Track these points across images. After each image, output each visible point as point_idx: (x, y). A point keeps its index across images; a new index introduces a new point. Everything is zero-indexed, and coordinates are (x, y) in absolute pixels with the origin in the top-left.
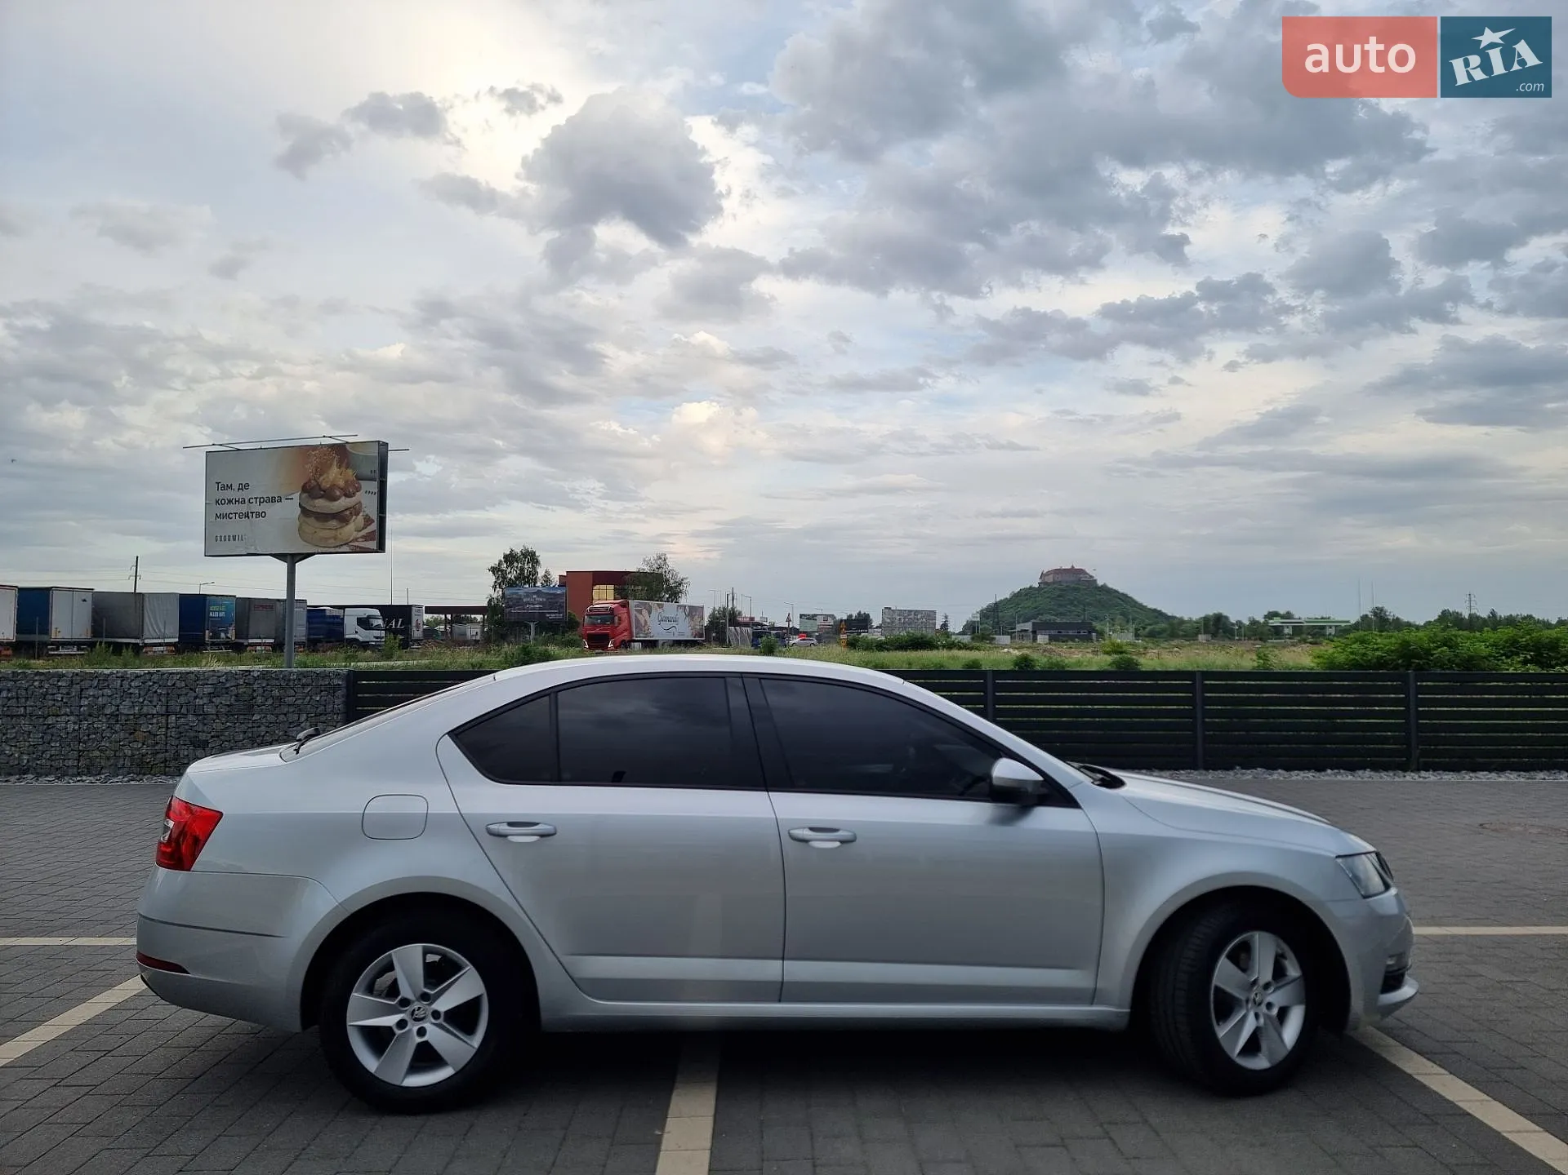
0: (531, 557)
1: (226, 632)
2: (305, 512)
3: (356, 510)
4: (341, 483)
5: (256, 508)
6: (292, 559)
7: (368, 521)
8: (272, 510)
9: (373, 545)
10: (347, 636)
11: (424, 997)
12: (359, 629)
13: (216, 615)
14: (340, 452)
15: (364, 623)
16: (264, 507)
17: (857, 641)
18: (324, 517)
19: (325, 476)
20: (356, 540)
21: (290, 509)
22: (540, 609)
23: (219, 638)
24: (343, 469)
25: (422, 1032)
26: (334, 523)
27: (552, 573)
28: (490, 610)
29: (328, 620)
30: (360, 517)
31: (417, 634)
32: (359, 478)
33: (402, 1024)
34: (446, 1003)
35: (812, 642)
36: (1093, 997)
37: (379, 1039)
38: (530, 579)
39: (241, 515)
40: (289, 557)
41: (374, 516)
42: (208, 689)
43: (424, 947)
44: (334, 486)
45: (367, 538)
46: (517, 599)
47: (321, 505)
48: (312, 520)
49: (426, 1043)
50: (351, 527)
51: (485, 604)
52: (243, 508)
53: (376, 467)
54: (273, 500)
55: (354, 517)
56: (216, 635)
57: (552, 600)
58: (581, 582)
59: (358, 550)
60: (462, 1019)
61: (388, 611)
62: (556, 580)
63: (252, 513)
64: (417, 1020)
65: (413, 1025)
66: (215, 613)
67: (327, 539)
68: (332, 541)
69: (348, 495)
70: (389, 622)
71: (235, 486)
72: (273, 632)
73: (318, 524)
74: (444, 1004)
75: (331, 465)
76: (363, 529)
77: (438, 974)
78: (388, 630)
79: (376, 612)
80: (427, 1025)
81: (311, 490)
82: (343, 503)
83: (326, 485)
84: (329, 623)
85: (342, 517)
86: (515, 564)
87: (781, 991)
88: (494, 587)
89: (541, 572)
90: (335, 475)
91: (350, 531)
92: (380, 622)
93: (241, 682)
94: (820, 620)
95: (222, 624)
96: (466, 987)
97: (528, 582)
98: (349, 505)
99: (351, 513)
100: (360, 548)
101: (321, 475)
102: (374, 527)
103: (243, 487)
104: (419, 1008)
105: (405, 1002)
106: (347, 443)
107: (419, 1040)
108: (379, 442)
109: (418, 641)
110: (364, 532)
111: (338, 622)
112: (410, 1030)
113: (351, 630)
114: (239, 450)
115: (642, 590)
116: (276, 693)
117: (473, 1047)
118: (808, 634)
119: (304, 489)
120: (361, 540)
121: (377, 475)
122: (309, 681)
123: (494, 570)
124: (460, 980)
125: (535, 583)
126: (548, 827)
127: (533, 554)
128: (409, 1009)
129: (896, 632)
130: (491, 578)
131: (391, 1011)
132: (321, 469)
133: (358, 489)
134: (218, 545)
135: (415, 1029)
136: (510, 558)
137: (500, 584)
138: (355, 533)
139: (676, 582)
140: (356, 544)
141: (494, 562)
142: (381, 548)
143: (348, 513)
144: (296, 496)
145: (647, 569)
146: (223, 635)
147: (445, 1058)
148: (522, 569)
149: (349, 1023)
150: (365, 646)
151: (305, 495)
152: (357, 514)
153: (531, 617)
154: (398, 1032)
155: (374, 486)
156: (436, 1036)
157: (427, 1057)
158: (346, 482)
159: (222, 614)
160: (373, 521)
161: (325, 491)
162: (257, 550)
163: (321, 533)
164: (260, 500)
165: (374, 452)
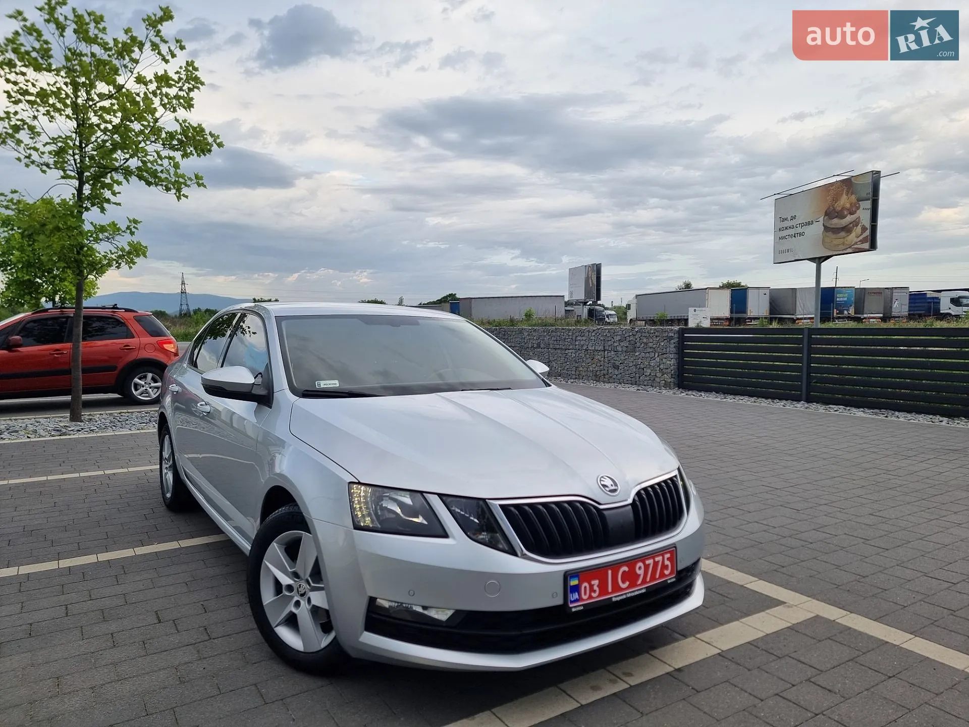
1: (848, 310)
2: (826, 229)
3: (856, 223)
4: (848, 205)
5: (799, 230)
6: (819, 261)
7: (864, 229)
8: (808, 230)
9: (866, 245)
10: (942, 311)
12: (952, 306)
14: (848, 184)
15: (957, 302)
16: (804, 229)
18: (836, 231)
19: (838, 202)
20: (856, 243)
21: (817, 229)
23: (843, 314)
24: (849, 195)
26: (843, 234)
29: (927, 301)
30: (859, 227)
32: (859, 200)
39: (791, 236)
40: (817, 260)
41: (869, 225)
42: (618, 338)
44: (843, 208)
45: (863, 241)
47: (836, 222)
48: (830, 234)
50: (853, 235)
52: (792, 232)
53: (870, 190)
54: (809, 223)
55: (855, 228)
56: (841, 312)
59: (857, 250)
63: (797, 234)
66: (840, 298)
67: (838, 245)
68: (842, 246)
69: (851, 214)
71: (789, 218)
72: (882, 310)
73: (834, 236)
75: (842, 194)
76: (862, 233)
81: (830, 214)
82: (849, 219)
83: (839, 209)
84: (929, 303)
85: (847, 229)
90: (845, 201)
91: (852, 237)
93: (631, 334)
95: (846, 305)
98: (853, 220)
99: (853, 225)
100: (858, 248)
101: (836, 203)
102: (868, 233)
103: (793, 218)
106: (852, 176)
108: (872, 171)
110: (861, 238)
111: (935, 302)
113: (945, 307)
114: (791, 195)
116: (645, 340)
119: (827, 214)
120: (859, 243)
121: (871, 196)
132: (836, 199)
133: (858, 208)
134: (782, 257)
138: (855, 238)
140: (856, 246)
142: (873, 246)
143: (851, 225)
144: (821, 219)
146: (846, 312)
151: (826, 217)
152: (857, 226)
155: (868, 204)
158: (851, 205)
159: (845, 299)
160: (867, 229)
161: (837, 213)
162: (799, 256)
163: (836, 242)
164: (802, 225)
165: (869, 180)
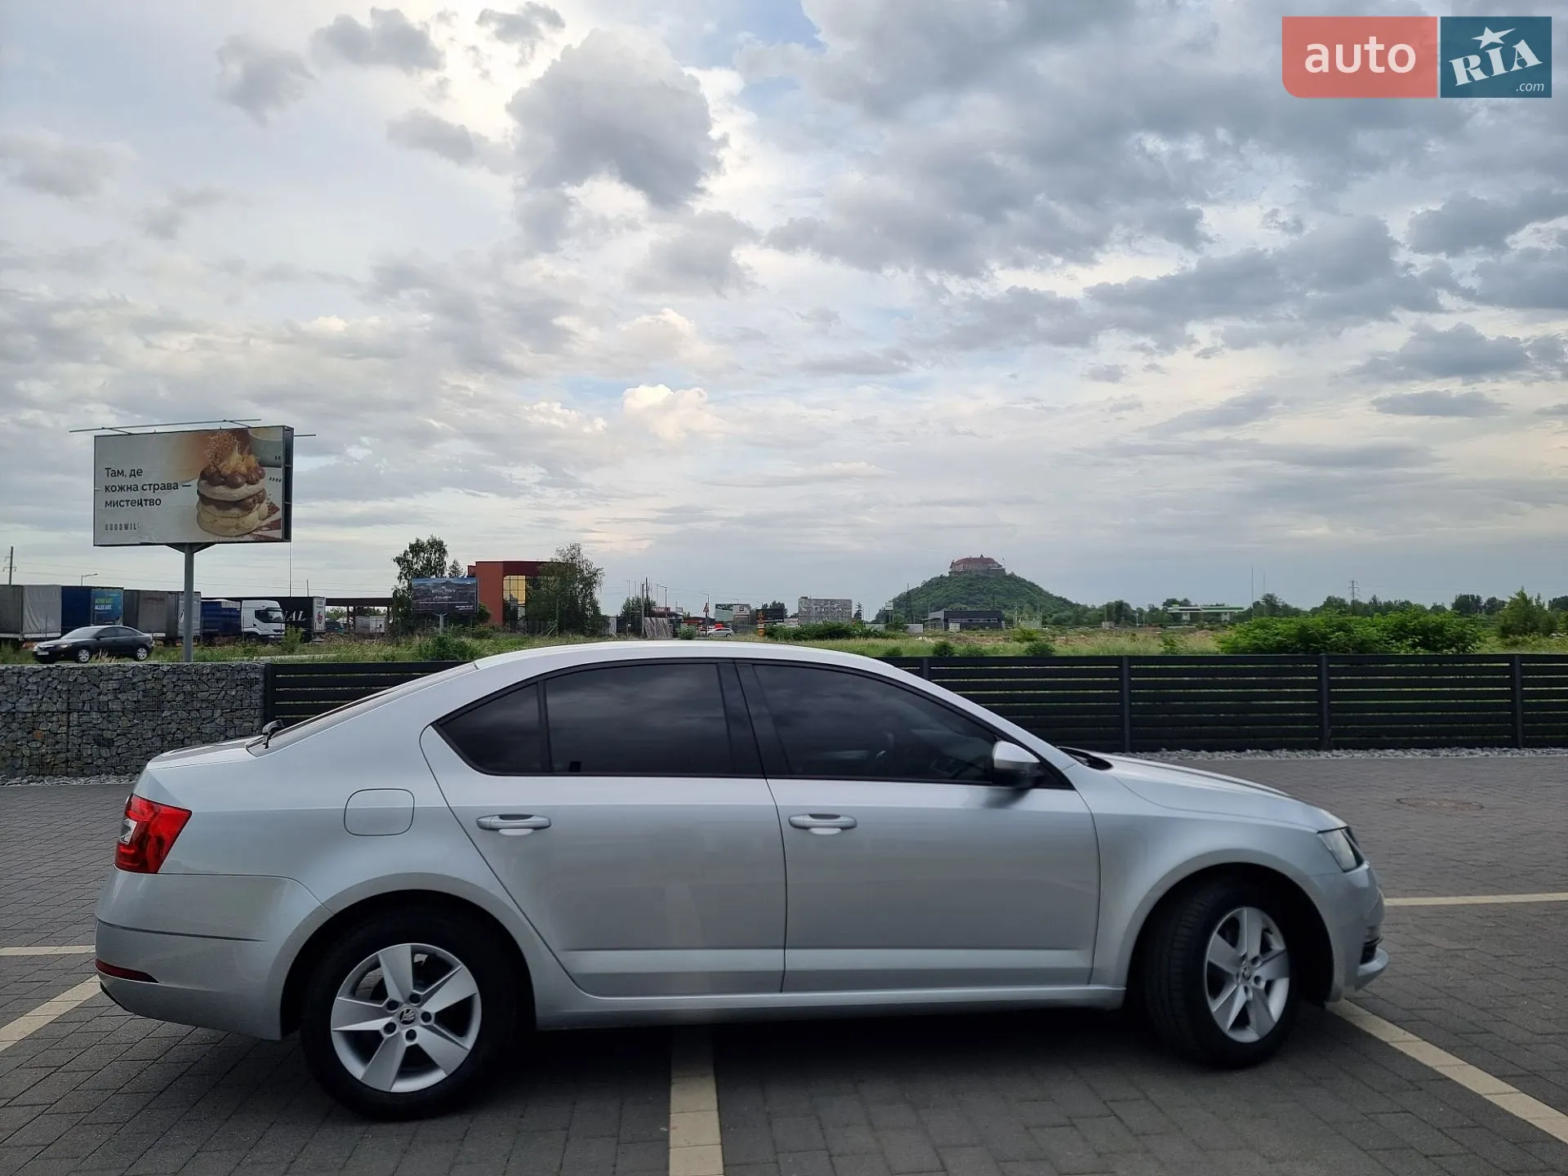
0: (438, 547)
2: (204, 500)
3: (259, 498)
4: (243, 469)
5: (149, 495)
6: (190, 549)
7: (273, 509)
8: (167, 497)
9: (278, 534)
10: (245, 630)
11: (414, 999)
12: (257, 622)
13: (102, 608)
14: (242, 437)
15: (263, 616)
16: (159, 494)
17: (774, 630)
18: (224, 505)
19: (226, 462)
20: (259, 528)
21: (188, 496)
22: (450, 600)
24: (245, 454)
25: (411, 1035)
26: (235, 511)
27: (459, 562)
28: (395, 602)
29: (224, 613)
30: (264, 507)
31: (319, 626)
32: (262, 464)
33: (390, 1028)
34: (437, 1003)
35: (728, 632)
36: (1089, 976)
37: (365, 1044)
38: (439, 567)
39: (133, 503)
40: (186, 548)
41: (279, 503)
43: (412, 946)
44: (235, 472)
45: (273, 526)
46: (424, 590)
47: (221, 492)
48: (212, 508)
49: (417, 1046)
50: (254, 515)
51: (390, 596)
52: (136, 496)
53: (281, 453)
54: (168, 487)
55: (257, 505)
57: (462, 591)
58: (491, 572)
59: (262, 539)
60: (453, 1020)
61: (289, 604)
62: (464, 571)
63: (146, 500)
64: (406, 1023)
65: (402, 1029)
66: (101, 606)
67: (228, 528)
68: (234, 529)
69: (250, 482)
70: (290, 614)
71: (127, 472)
72: (165, 628)
73: (218, 513)
74: (434, 1006)
75: (232, 450)
76: (268, 517)
77: (428, 974)
78: (289, 622)
79: (276, 604)
80: (417, 1028)
81: (210, 477)
82: (245, 490)
83: (227, 471)
84: (226, 616)
85: (244, 505)
86: (422, 554)
87: (783, 980)
88: (400, 578)
89: (449, 561)
90: (236, 461)
91: (253, 518)
92: (280, 614)
93: (150, 676)
94: (736, 610)
96: (459, 986)
97: (434, 573)
98: (252, 493)
99: (254, 501)
100: (264, 537)
101: (221, 461)
102: (279, 515)
103: (136, 473)
104: (408, 1011)
105: (393, 1005)
106: (249, 427)
107: (408, 1043)
108: (284, 427)
109: (320, 634)
110: (268, 521)
111: (235, 615)
112: (399, 1034)
113: (249, 623)
114: (130, 434)
115: (555, 580)
116: (188, 688)
117: (466, 1049)
118: (724, 624)
119: (203, 476)
120: (266, 529)
121: (282, 461)
122: (224, 675)
123: (399, 560)
124: (452, 979)
125: (442, 573)
126: (544, 819)
127: (440, 544)
128: (398, 1011)
129: (813, 622)
130: (397, 569)
131: (380, 1014)
132: (221, 455)
133: (262, 476)
134: (109, 534)
135: (404, 1033)
136: (416, 548)
137: (405, 575)
138: (259, 521)
139: (590, 573)
140: (259, 533)
141: (400, 553)
142: (287, 537)
143: (251, 500)
144: (194, 483)
145: (560, 560)
147: (438, 1062)
148: (429, 560)
149: (333, 1029)
150: (264, 639)
151: (203, 482)
152: (261, 502)
153: (441, 608)
154: (386, 1036)
155: (279, 473)
156: (426, 1039)
157: (417, 1061)
158: (249, 469)
159: (108, 607)
160: (279, 509)
161: (225, 478)
162: (151, 539)
163: (222, 522)
164: (155, 487)
165: (279, 437)
